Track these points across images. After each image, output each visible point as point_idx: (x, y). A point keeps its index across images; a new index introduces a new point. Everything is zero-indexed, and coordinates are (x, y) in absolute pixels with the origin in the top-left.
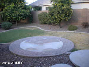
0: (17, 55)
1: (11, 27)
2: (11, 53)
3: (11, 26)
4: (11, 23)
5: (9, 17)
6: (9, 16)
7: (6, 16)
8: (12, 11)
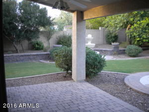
0: (131, 89)
1: (140, 54)
2: (125, 84)
3: (140, 52)
4: (140, 48)
5: (138, 39)
6: (138, 37)
7: (134, 36)
8: (144, 30)
